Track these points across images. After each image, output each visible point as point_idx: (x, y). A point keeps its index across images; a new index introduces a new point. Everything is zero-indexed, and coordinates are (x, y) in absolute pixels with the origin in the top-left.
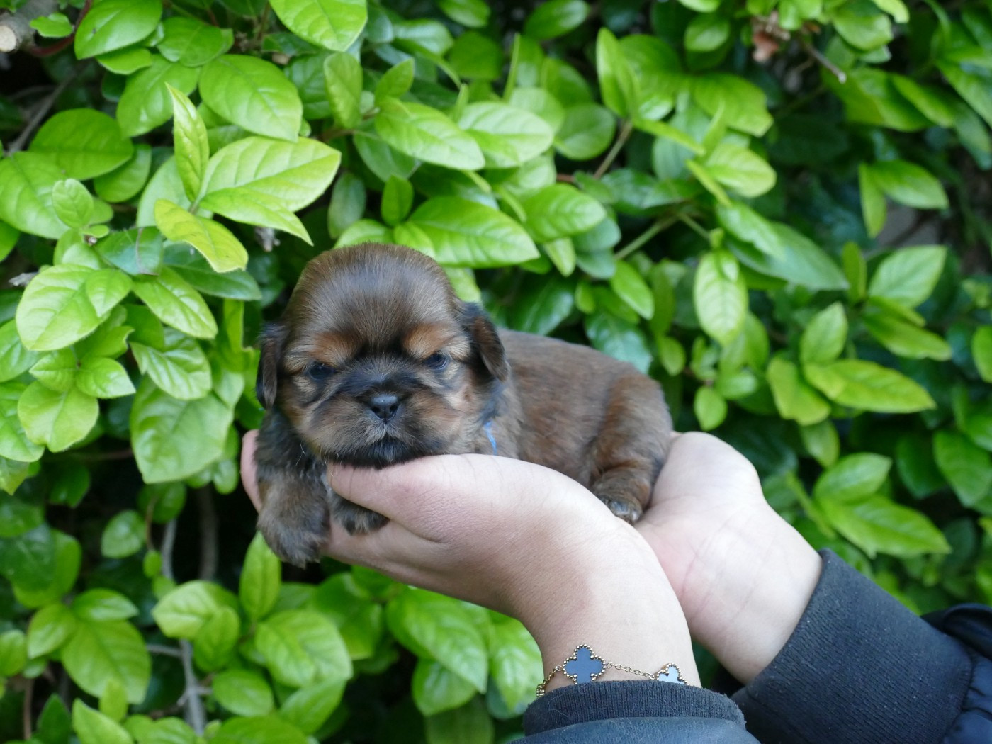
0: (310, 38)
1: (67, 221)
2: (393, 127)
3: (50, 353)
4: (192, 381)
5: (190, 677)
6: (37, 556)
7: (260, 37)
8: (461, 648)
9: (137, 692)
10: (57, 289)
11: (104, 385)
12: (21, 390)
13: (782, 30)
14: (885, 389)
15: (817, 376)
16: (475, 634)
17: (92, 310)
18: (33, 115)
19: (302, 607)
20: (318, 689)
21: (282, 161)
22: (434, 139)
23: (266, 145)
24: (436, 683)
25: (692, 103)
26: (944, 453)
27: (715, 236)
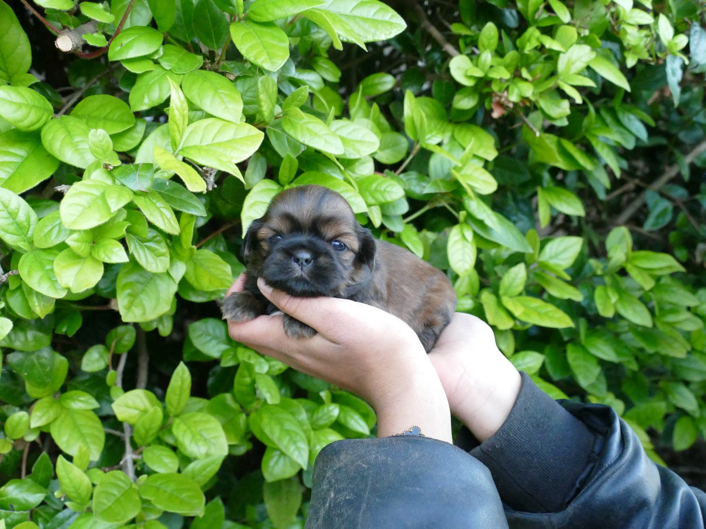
0: (255, 62)
1: (96, 155)
2: (293, 125)
3: (79, 231)
4: (158, 261)
5: (128, 447)
6: (43, 366)
7: (218, 63)
8: (295, 443)
9: (95, 455)
10: (87, 193)
11: (109, 255)
12: (56, 255)
13: (509, 101)
14: (546, 314)
15: (508, 303)
16: (304, 436)
17: (109, 208)
18: (68, 102)
19: (200, 410)
20: (208, 460)
21: (229, 135)
22: (316, 134)
23: (220, 123)
24: (277, 463)
25: (453, 138)
26: (572, 355)
27: (462, 215)
